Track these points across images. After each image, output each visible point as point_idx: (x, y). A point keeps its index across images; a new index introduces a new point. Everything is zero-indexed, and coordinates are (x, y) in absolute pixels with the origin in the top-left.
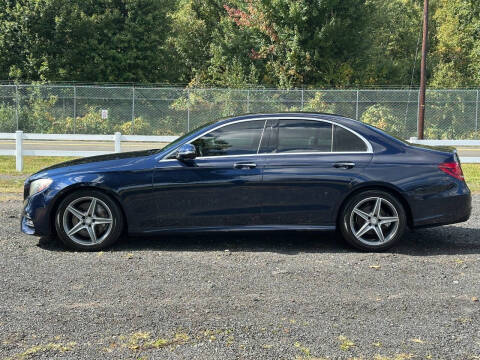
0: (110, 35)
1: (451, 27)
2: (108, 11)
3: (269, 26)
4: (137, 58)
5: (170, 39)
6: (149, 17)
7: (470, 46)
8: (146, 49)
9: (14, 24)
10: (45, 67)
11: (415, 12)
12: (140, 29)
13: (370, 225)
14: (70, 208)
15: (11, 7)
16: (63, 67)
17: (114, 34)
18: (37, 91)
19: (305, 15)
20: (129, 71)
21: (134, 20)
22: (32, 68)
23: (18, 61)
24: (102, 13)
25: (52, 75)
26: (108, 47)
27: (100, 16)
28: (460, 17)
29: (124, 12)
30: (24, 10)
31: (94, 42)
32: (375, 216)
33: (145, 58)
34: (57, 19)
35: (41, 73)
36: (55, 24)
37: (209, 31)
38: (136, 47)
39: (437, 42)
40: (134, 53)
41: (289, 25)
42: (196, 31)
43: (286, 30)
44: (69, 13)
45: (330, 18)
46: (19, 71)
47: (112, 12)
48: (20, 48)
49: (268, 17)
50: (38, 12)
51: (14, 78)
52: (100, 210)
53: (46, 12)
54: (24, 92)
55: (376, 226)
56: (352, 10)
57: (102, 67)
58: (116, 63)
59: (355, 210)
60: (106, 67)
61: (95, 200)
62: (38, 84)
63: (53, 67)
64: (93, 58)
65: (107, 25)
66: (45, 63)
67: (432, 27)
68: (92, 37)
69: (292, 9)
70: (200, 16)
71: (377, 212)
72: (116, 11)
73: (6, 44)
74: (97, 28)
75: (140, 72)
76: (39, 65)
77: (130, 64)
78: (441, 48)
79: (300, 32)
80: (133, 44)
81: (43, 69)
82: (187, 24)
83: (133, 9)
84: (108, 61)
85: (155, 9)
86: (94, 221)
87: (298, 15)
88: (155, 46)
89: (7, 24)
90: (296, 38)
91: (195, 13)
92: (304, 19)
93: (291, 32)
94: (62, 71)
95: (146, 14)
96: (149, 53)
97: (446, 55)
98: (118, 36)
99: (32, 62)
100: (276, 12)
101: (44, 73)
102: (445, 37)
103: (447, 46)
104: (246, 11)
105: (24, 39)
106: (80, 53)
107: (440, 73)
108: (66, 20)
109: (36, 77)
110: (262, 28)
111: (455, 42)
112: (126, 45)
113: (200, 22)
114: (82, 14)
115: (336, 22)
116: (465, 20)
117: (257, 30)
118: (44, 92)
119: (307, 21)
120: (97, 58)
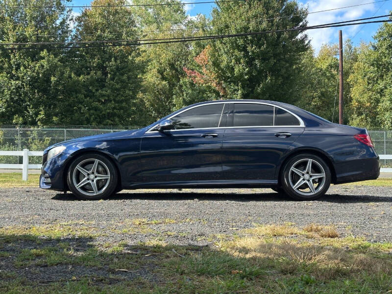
0: (94, 91)
1: (362, 88)
2: (92, 73)
3: (219, 84)
4: (114, 108)
5: (140, 95)
6: (125, 77)
7: (378, 101)
8: (122, 102)
9: (19, 83)
10: (42, 116)
11: (333, 76)
12: (118, 86)
13: (304, 180)
14: (78, 167)
15: (17, 69)
16: (56, 115)
17: (97, 90)
18: (35, 134)
19: (246, 74)
20: (109, 119)
21: (112, 79)
22: (32, 117)
23: (20, 112)
24: (88, 74)
25: (47, 121)
26: (92, 100)
27: (86, 77)
28: (369, 79)
29: (105, 74)
30: (27, 71)
31: (81, 96)
32: (308, 173)
33: (121, 108)
34: (52, 79)
35: (39, 120)
36: (51, 82)
37: (171, 89)
38: (114, 100)
39: (351, 99)
40: (112, 105)
41: (234, 83)
42: (161, 89)
43: (233, 86)
44: (62, 73)
45: (266, 77)
46: (21, 119)
47: (96, 73)
48: (22, 101)
49: (218, 77)
50: (38, 73)
51: (17, 124)
52: (100, 169)
53: (44, 73)
54: (24, 135)
55: (309, 181)
56: (283, 71)
57: (87, 115)
58: (98, 112)
59: (292, 169)
60: (91, 116)
61: (97, 161)
62: (36, 129)
63: (48, 116)
64: (80, 109)
65: (92, 83)
66: (42, 113)
67: (347, 87)
68: (80, 92)
69: (236, 70)
70: (163, 78)
71: (308, 169)
72: (99, 73)
73: (12, 98)
74: (84, 86)
75: (117, 119)
76: (37, 114)
77: (108, 113)
78: (354, 104)
79: (243, 87)
80: (112, 98)
81: (40, 117)
82: (154, 84)
83: (112, 70)
84: (92, 111)
85: (129, 71)
86: (96, 177)
87: (241, 75)
88: (129, 99)
89: (13, 82)
90: (240, 92)
91: (160, 76)
92: (246, 77)
93: (236, 87)
94: (55, 119)
95: (122, 75)
96: (124, 104)
97: (358, 109)
98: (100, 91)
99: (31, 111)
100: (224, 72)
101: (42, 120)
102: (357, 96)
103: (359, 102)
104: (201, 73)
105: (26, 94)
106: (70, 105)
107: (354, 121)
108: (60, 79)
109: (34, 123)
110: (214, 85)
111: (365, 99)
112: (106, 98)
113: (164, 82)
114: (73, 75)
115: (271, 80)
116: (372, 81)
117: (209, 87)
118: (40, 135)
119: (248, 79)
120: (83, 108)
